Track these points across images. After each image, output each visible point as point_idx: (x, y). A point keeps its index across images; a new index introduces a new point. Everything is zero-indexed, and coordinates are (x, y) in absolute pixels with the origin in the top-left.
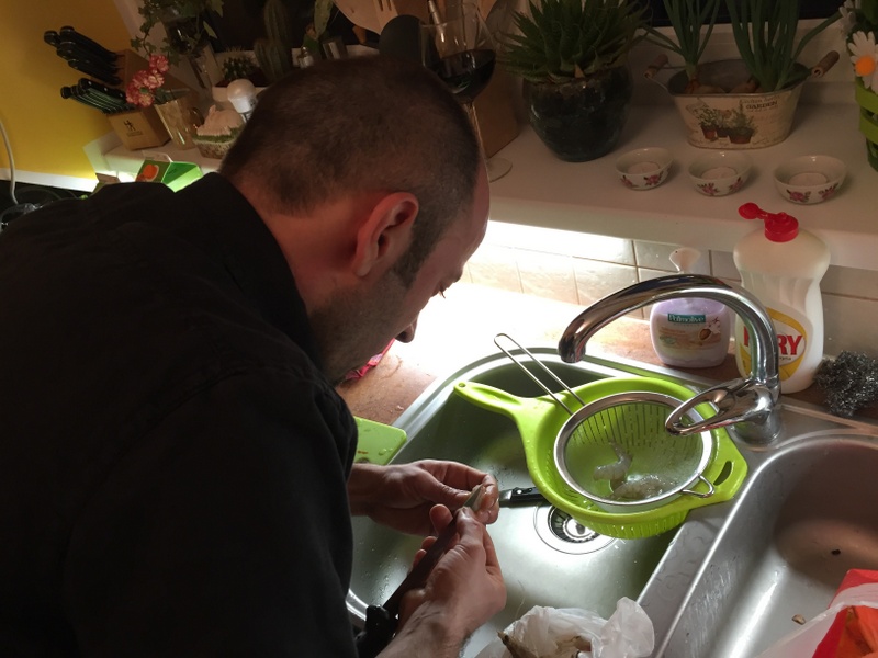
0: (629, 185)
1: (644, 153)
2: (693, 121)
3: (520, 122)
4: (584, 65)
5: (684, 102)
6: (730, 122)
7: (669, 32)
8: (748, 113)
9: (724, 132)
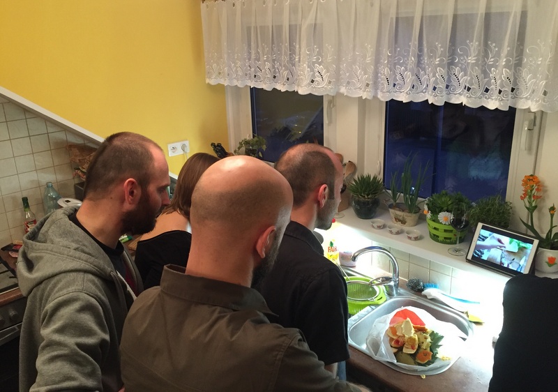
0: (373, 227)
1: (379, 221)
2: (393, 216)
3: (349, 205)
4: (368, 196)
5: (391, 210)
6: (401, 218)
7: (390, 192)
8: (405, 217)
9: (400, 220)
